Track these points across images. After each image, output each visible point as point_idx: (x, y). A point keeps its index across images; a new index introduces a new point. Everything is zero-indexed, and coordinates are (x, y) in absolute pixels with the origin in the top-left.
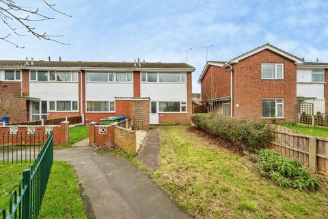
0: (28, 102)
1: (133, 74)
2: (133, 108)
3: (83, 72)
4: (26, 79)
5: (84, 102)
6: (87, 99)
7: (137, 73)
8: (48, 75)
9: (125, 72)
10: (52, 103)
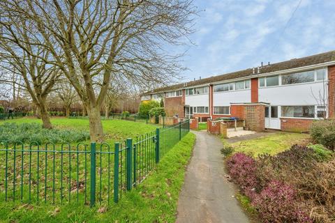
0: (184, 107)
1: (250, 82)
2: (245, 112)
3: (212, 86)
4: (184, 95)
5: (212, 107)
6: (214, 105)
7: (255, 80)
8: (193, 91)
9: (243, 81)
10: (195, 108)
